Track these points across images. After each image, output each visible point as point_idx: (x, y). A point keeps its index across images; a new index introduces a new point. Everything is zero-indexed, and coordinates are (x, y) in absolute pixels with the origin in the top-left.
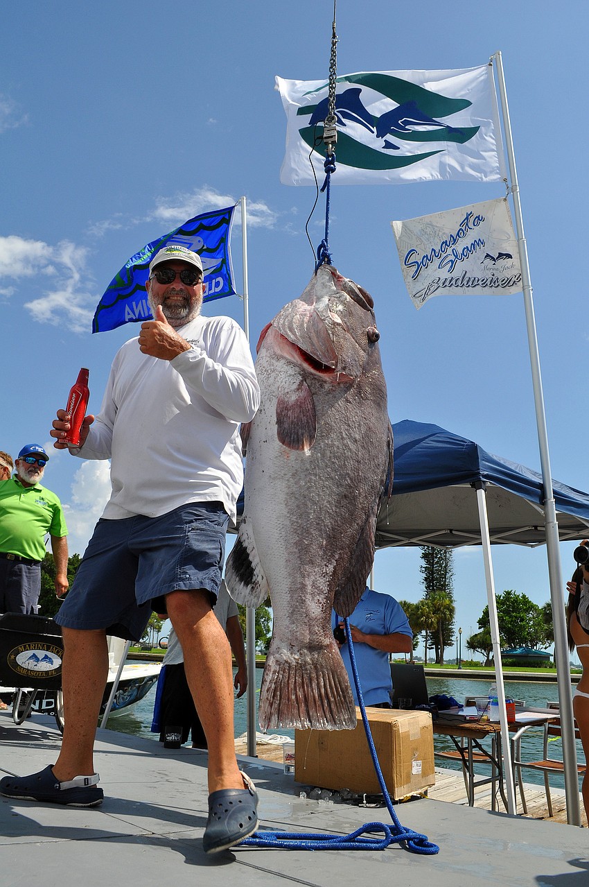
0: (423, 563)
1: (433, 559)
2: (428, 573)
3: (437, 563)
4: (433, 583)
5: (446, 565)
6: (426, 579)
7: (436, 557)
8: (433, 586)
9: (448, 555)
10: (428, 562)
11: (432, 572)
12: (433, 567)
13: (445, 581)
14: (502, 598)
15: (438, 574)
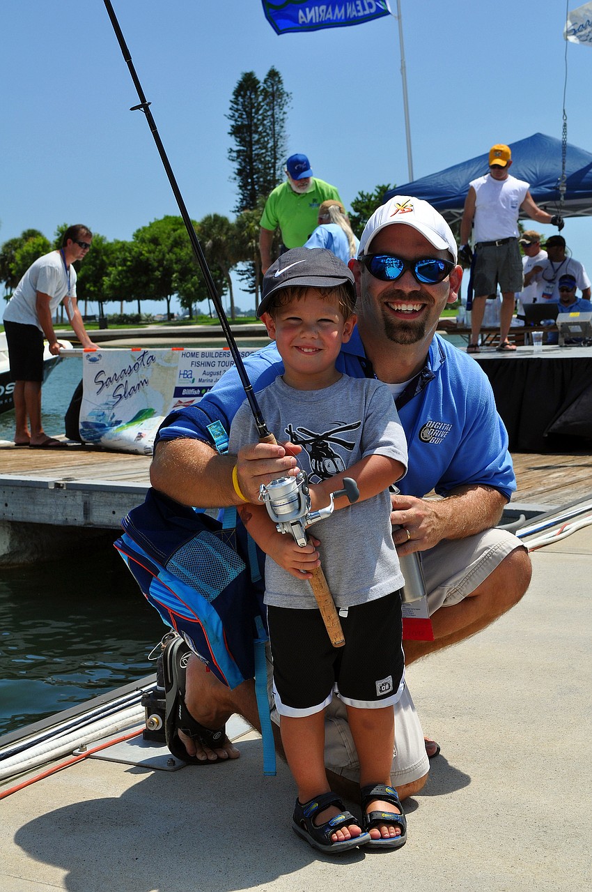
0: (233, 143)
1: (250, 136)
2: (244, 160)
3: (258, 142)
4: (252, 179)
5: (275, 146)
6: (240, 172)
7: (256, 132)
8: (253, 184)
9: (277, 128)
10: (242, 141)
11: (250, 157)
12: (252, 151)
13: (274, 173)
14: (373, 199)
15: (261, 162)
